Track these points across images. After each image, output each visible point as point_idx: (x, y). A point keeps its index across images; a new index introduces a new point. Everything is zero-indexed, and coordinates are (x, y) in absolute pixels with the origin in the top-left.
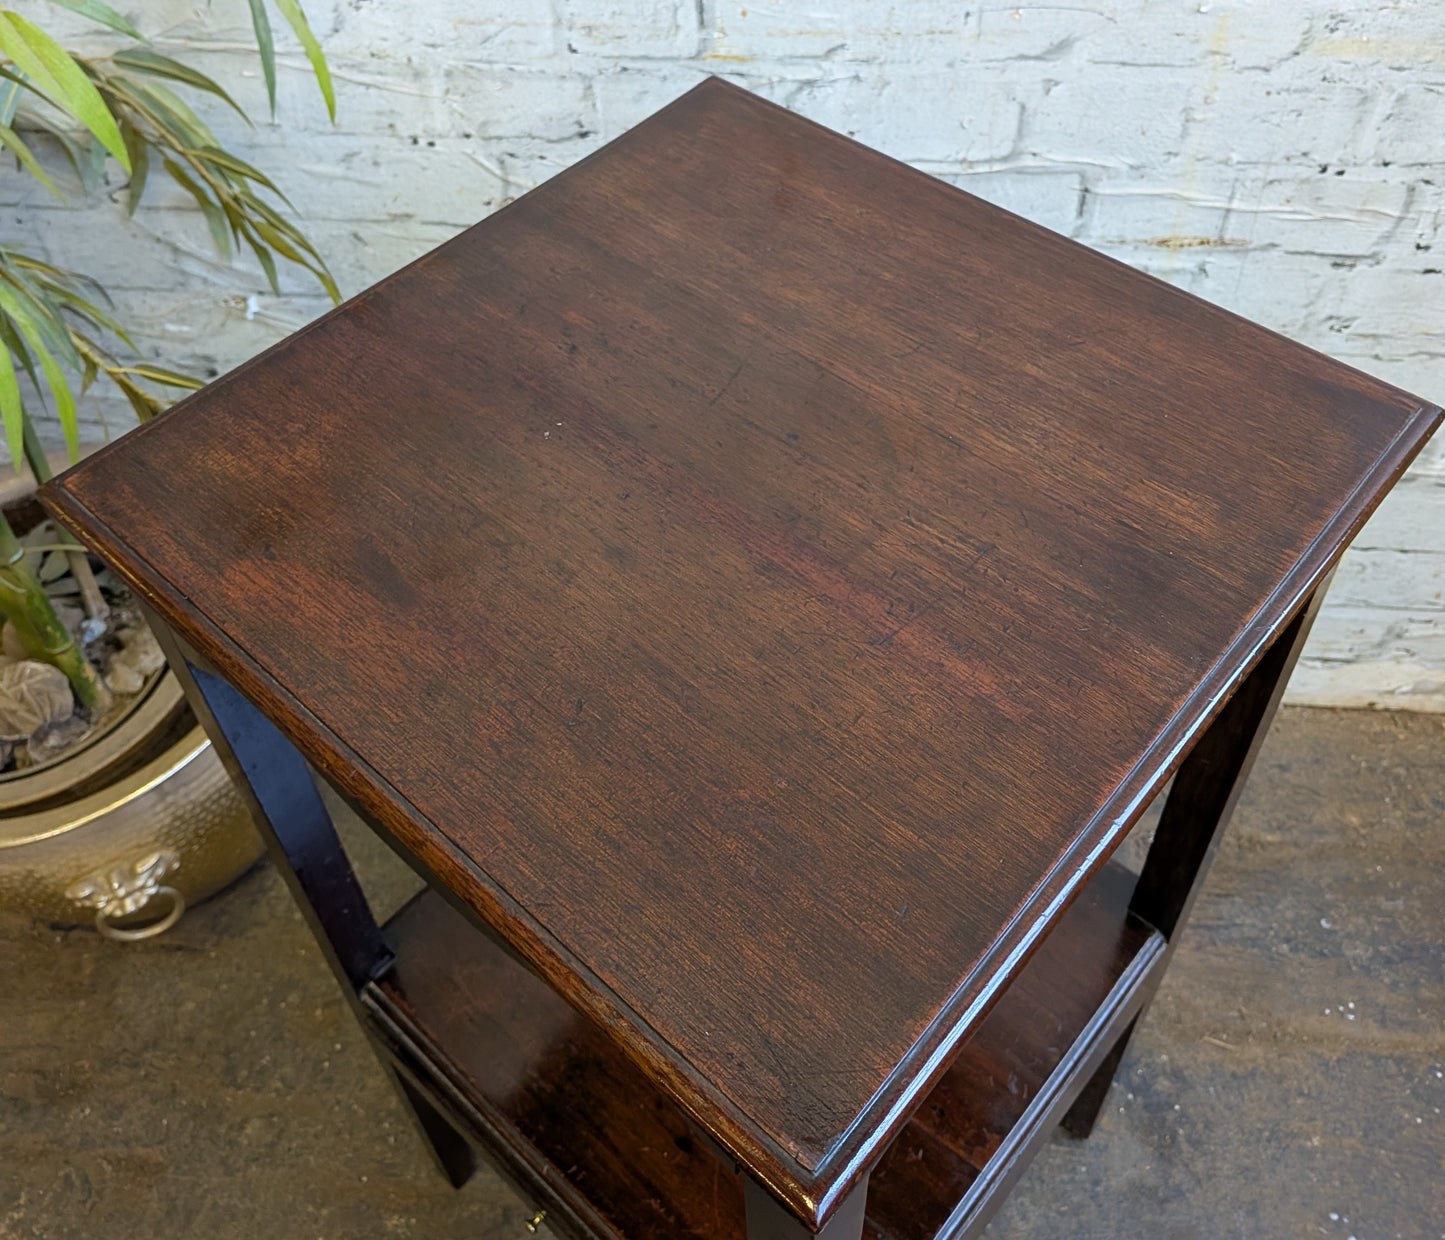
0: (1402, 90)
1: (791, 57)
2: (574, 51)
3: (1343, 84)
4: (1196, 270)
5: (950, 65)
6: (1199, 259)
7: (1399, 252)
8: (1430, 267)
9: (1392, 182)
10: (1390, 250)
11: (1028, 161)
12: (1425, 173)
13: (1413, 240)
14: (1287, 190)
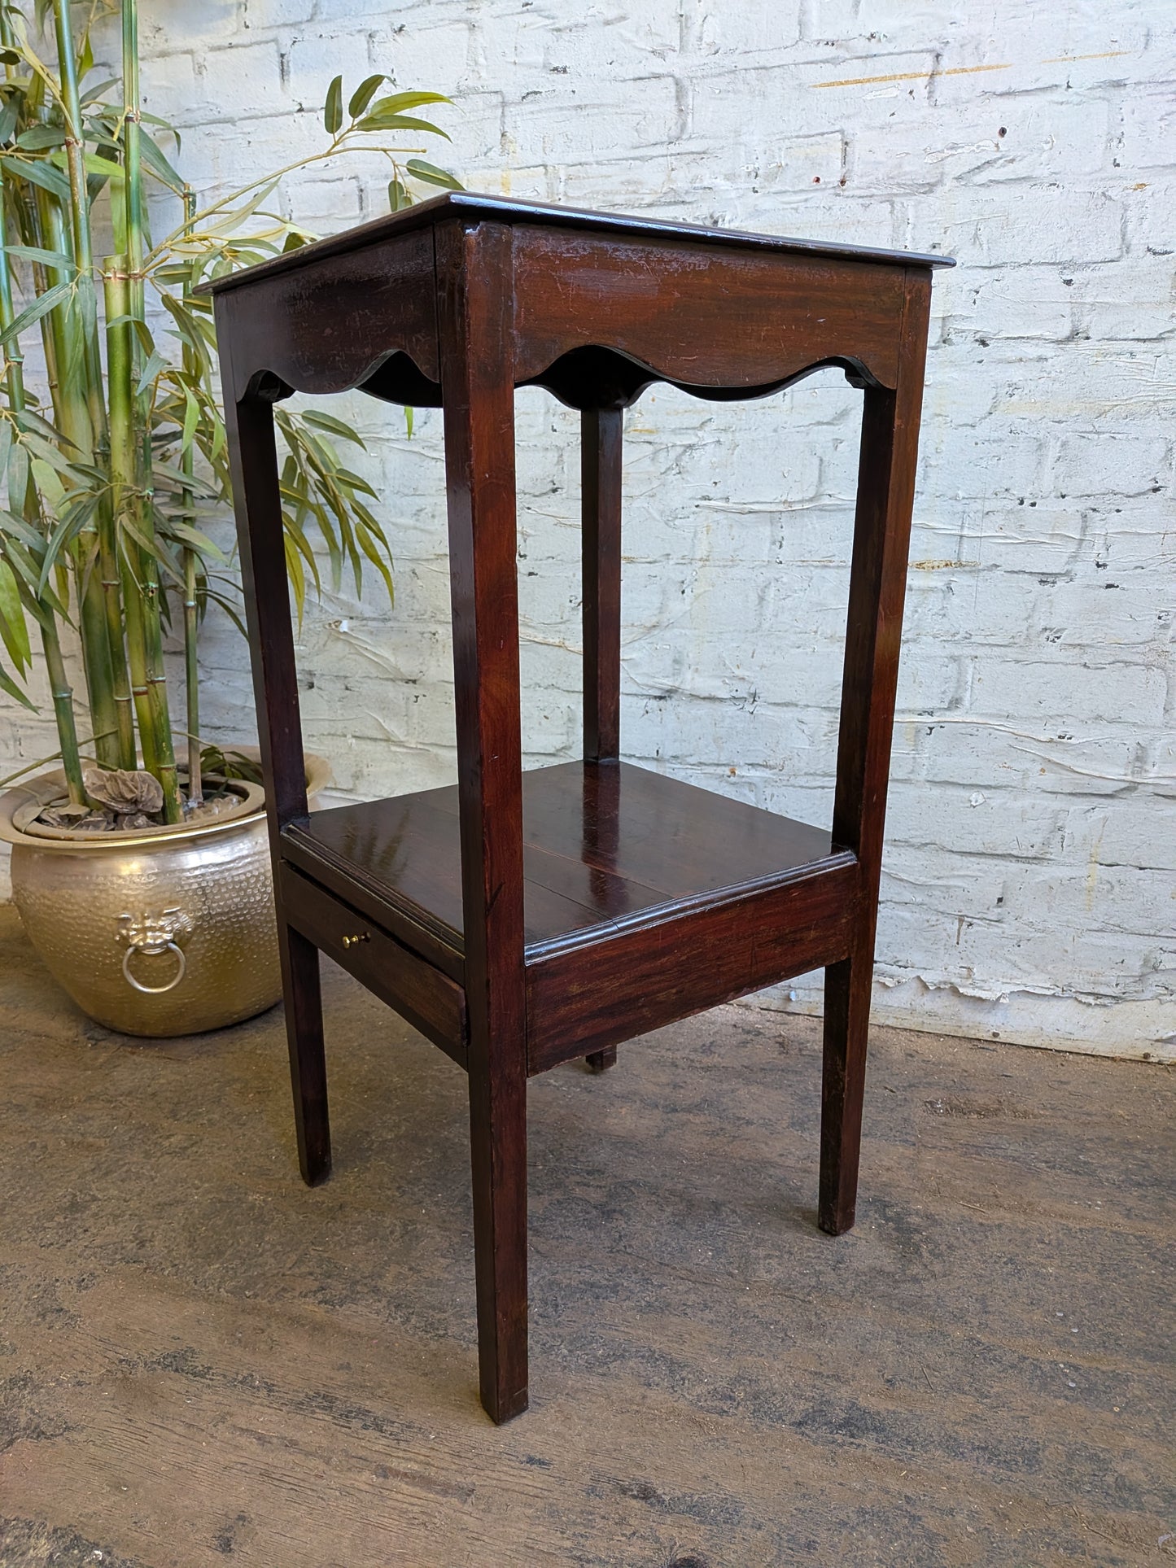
0: (1064, 438)
1: (680, 429)
2: (555, 431)
3: (1024, 435)
4: (945, 588)
5: (775, 431)
6: (946, 578)
7: (1084, 569)
8: (1110, 582)
9: (1070, 510)
10: (1078, 568)
11: (826, 501)
12: (1091, 503)
13: (1093, 558)
14: (999, 519)
